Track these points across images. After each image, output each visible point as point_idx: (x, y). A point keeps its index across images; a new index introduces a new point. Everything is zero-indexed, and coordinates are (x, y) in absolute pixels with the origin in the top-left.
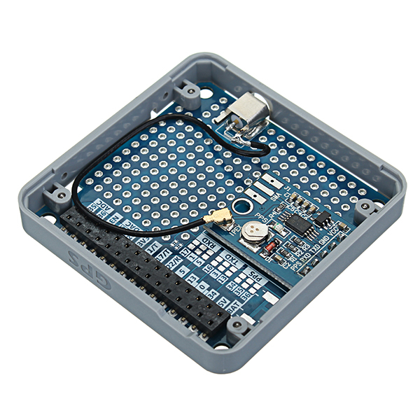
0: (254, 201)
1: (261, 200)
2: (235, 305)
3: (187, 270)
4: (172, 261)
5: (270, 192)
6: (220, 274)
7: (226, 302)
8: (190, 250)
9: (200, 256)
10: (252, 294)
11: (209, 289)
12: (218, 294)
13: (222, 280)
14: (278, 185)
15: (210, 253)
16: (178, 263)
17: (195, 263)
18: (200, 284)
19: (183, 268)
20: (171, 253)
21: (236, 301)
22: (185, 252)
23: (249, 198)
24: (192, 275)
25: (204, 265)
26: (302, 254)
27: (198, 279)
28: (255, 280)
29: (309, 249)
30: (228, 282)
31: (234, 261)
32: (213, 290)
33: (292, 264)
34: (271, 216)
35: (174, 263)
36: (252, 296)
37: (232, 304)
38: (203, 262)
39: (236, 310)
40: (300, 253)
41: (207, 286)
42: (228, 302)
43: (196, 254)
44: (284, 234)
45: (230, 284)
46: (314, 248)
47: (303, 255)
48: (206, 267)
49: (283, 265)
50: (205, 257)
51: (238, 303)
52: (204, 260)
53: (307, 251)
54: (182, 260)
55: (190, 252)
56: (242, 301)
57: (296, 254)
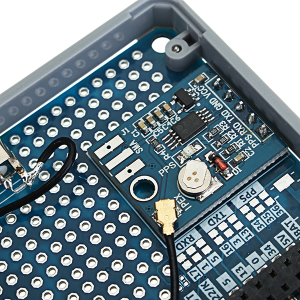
0: (138, 174)
1: (138, 165)
2: (290, 225)
3: (225, 276)
4: (206, 293)
5: (127, 153)
6: (237, 237)
7: (284, 236)
8: (192, 267)
9: (204, 257)
10: (275, 203)
11: (260, 253)
12: (269, 243)
13: (247, 235)
14: (117, 141)
15: (201, 243)
16: (211, 285)
17: (215, 264)
18: (250, 262)
19: (220, 280)
20: (193, 292)
21: (283, 223)
22: (195, 274)
23: (131, 179)
24: (234, 270)
25: (220, 253)
26: (233, 132)
27: (241, 264)
28: (253, 196)
29: (227, 123)
30: (251, 228)
31: (220, 216)
32: (262, 249)
33: (247, 145)
34: (167, 157)
35: (211, 291)
36: (278, 204)
37: (288, 229)
38: (215, 254)
39: (296, 225)
40: (232, 134)
41: (255, 255)
42: (283, 232)
43: (199, 262)
44: (198, 147)
45: (255, 227)
46: (227, 117)
47: (236, 131)
48: (224, 252)
49: (249, 156)
50: (207, 250)
51: (287, 221)
52: (211, 252)
53: (231, 125)
54: (208, 280)
55: (195, 268)
56: (285, 217)
57: (232, 139)
